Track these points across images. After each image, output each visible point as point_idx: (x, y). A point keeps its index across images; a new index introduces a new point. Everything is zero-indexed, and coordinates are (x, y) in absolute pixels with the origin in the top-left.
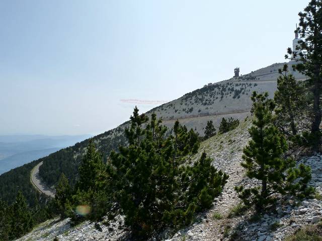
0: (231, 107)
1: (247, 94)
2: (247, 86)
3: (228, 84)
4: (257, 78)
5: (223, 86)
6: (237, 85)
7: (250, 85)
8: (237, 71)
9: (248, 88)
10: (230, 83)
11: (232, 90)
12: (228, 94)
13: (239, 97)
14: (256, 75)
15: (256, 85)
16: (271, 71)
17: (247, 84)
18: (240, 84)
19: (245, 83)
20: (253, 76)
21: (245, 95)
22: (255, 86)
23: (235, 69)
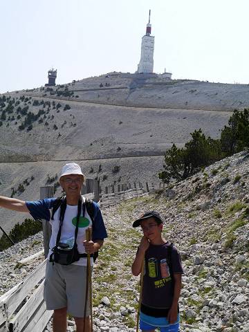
0: (9, 148)
1: (47, 124)
2: (52, 107)
3: (22, 98)
4: (75, 94)
5: (11, 103)
6: (36, 103)
7: (59, 106)
8: (52, 76)
9: (53, 112)
10: (26, 97)
11: (24, 112)
12: (13, 119)
13: (30, 129)
14: (76, 88)
15: (67, 107)
16: (101, 86)
17: (54, 103)
18: (42, 103)
19: (51, 100)
20: (70, 89)
21: (42, 126)
22: (65, 110)
23: (49, 72)
